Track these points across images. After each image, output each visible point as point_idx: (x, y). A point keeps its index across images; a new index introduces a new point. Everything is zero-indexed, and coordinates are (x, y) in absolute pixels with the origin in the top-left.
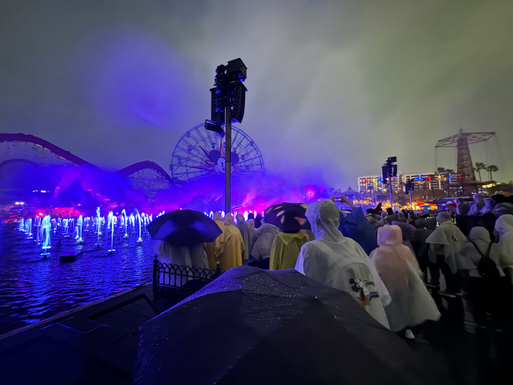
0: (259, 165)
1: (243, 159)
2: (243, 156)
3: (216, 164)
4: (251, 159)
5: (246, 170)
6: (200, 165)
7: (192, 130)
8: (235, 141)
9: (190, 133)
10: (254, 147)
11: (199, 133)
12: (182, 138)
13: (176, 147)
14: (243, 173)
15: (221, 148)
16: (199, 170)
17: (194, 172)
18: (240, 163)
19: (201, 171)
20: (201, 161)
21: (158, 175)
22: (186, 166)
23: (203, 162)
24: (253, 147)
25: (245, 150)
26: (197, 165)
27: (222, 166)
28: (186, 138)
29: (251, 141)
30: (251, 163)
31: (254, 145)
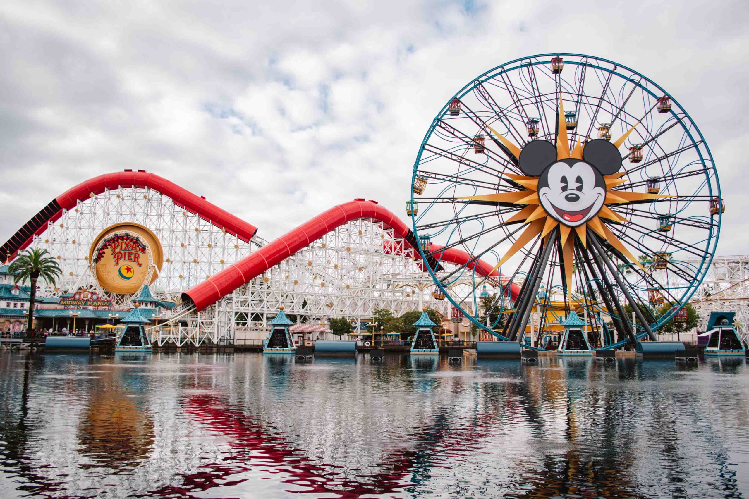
0: (697, 173)
1: (636, 160)
2: (636, 149)
3: (544, 183)
4: (666, 156)
5: (652, 197)
6: (494, 192)
7: (465, 90)
8: (604, 104)
9: (458, 101)
10: (675, 116)
11: (486, 97)
12: (438, 121)
13: (423, 148)
14: (636, 206)
15: (557, 134)
16: (493, 208)
17: (477, 217)
18: (627, 173)
19: (498, 213)
20: (496, 180)
21: (387, 237)
22: (453, 201)
23: (503, 183)
24: (669, 115)
25: (639, 127)
26: (483, 193)
27: (564, 189)
28: (448, 119)
29: (660, 94)
30: (666, 169)
31: (674, 108)
